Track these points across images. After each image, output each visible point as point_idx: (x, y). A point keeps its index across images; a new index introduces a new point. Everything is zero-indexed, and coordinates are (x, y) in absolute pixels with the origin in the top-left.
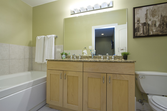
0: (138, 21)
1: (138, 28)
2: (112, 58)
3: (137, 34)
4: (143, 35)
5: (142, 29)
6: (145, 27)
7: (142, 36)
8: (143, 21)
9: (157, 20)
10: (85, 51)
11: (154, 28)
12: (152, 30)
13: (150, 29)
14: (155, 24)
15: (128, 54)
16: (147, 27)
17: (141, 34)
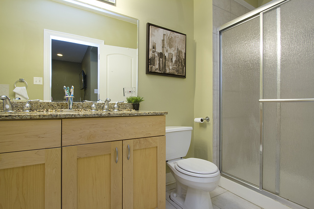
0: (154, 48)
1: (154, 58)
2: (114, 108)
3: (152, 67)
4: (159, 72)
5: (158, 62)
6: (161, 59)
7: (157, 73)
8: (159, 49)
9: (173, 53)
10: (20, 90)
11: (170, 64)
12: (169, 66)
13: (167, 65)
14: (172, 59)
15: (141, 101)
16: (164, 61)
17: (157, 69)
